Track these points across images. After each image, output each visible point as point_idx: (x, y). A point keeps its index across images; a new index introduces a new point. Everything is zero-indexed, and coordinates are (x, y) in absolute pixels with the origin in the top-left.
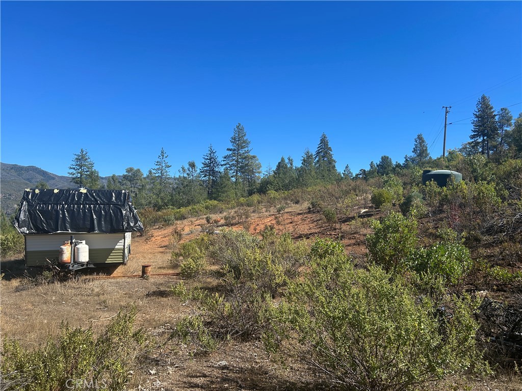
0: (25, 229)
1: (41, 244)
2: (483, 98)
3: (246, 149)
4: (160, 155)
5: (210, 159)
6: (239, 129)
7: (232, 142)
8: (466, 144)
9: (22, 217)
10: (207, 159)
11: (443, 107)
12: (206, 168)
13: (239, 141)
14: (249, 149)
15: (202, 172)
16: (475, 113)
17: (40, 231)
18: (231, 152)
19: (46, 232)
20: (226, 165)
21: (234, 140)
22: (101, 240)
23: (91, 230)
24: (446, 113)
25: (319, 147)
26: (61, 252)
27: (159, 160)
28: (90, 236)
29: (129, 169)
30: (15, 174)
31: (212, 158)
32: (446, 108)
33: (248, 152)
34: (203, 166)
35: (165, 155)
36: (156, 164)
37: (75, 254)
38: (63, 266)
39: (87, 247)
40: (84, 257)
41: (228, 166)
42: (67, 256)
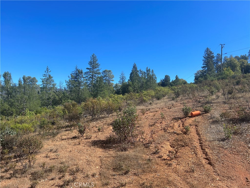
2: (207, 49)
3: (98, 68)
4: (46, 71)
6: (94, 57)
7: (89, 64)
8: (199, 71)
11: (220, 44)
13: (93, 64)
14: (100, 68)
16: (204, 56)
18: (88, 70)
20: (86, 77)
21: (90, 63)
24: (222, 48)
25: (132, 70)
27: (45, 73)
29: (28, 77)
32: (222, 45)
33: (98, 70)
35: (49, 71)
36: (44, 76)
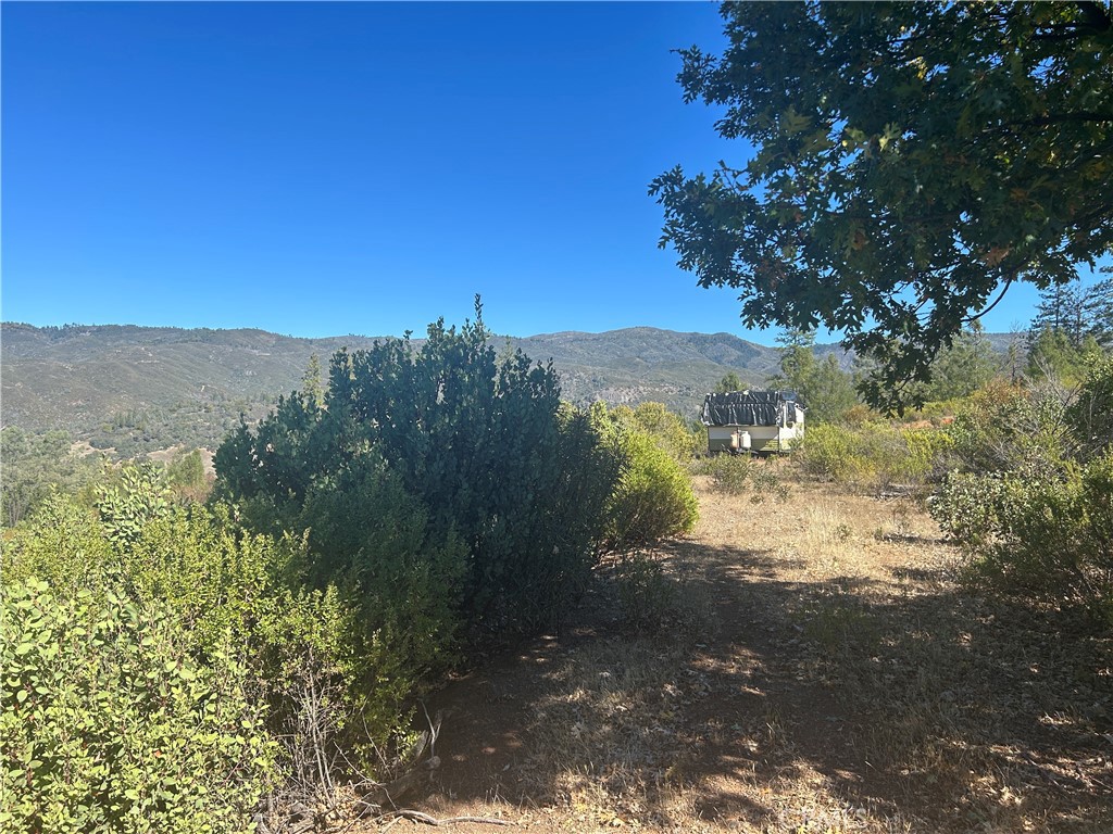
0: (707, 422)
1: (718, 434)
5: (1057, 297)
9: (705, 414)
10: (1050, 297)
12: (1047, 318)
15: (1036, 326)
17: (717, 424)
19: (721, 425)
22: (761, 432)
23: (752, 423)
26: (731, 440)
28: (752, 428)
30: (695, 350)
31: (1063, 293)
34: (1039, 312)
37: (740, 441)
38: (733, 450)
39: (749, 437)
40: (747, 443)
41: (1102, 307)
42: (735, 443)
